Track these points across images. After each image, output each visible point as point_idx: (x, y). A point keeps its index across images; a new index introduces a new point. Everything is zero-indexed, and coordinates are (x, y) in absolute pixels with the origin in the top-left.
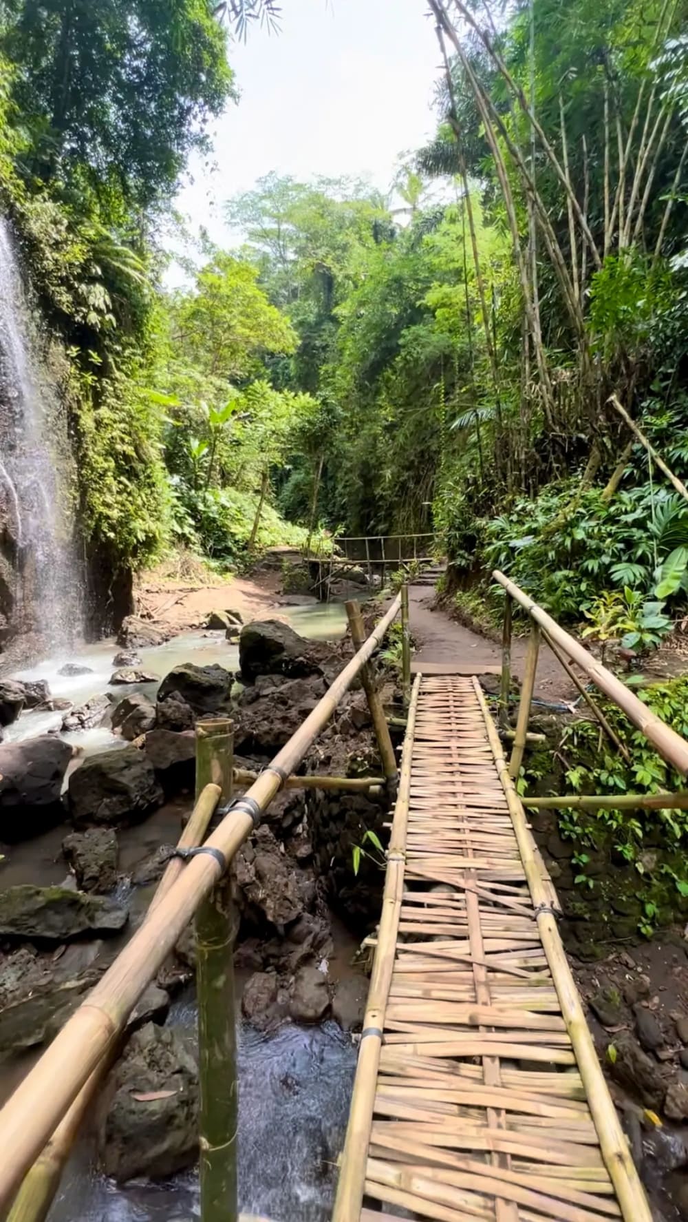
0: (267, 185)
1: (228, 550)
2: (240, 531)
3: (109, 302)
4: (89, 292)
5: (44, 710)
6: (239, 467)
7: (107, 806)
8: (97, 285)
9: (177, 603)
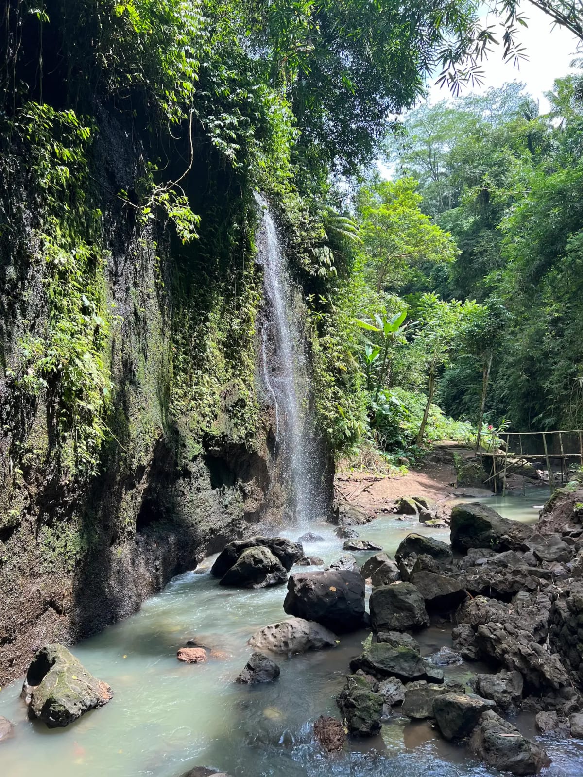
0: (419, 116)
1: (399, 444)
2: (410, 426)
3: (332, 258)
4: (320, 253)
5: (303, 565)
6: (405, 369)
7: (397, 619)
8: (325, 247)
9: (364, 491)
